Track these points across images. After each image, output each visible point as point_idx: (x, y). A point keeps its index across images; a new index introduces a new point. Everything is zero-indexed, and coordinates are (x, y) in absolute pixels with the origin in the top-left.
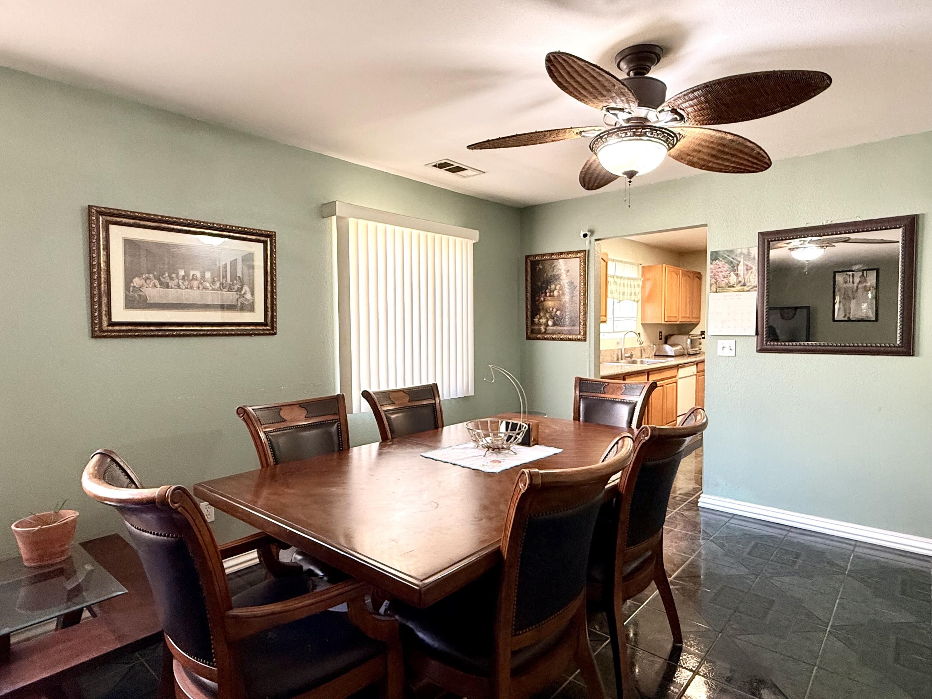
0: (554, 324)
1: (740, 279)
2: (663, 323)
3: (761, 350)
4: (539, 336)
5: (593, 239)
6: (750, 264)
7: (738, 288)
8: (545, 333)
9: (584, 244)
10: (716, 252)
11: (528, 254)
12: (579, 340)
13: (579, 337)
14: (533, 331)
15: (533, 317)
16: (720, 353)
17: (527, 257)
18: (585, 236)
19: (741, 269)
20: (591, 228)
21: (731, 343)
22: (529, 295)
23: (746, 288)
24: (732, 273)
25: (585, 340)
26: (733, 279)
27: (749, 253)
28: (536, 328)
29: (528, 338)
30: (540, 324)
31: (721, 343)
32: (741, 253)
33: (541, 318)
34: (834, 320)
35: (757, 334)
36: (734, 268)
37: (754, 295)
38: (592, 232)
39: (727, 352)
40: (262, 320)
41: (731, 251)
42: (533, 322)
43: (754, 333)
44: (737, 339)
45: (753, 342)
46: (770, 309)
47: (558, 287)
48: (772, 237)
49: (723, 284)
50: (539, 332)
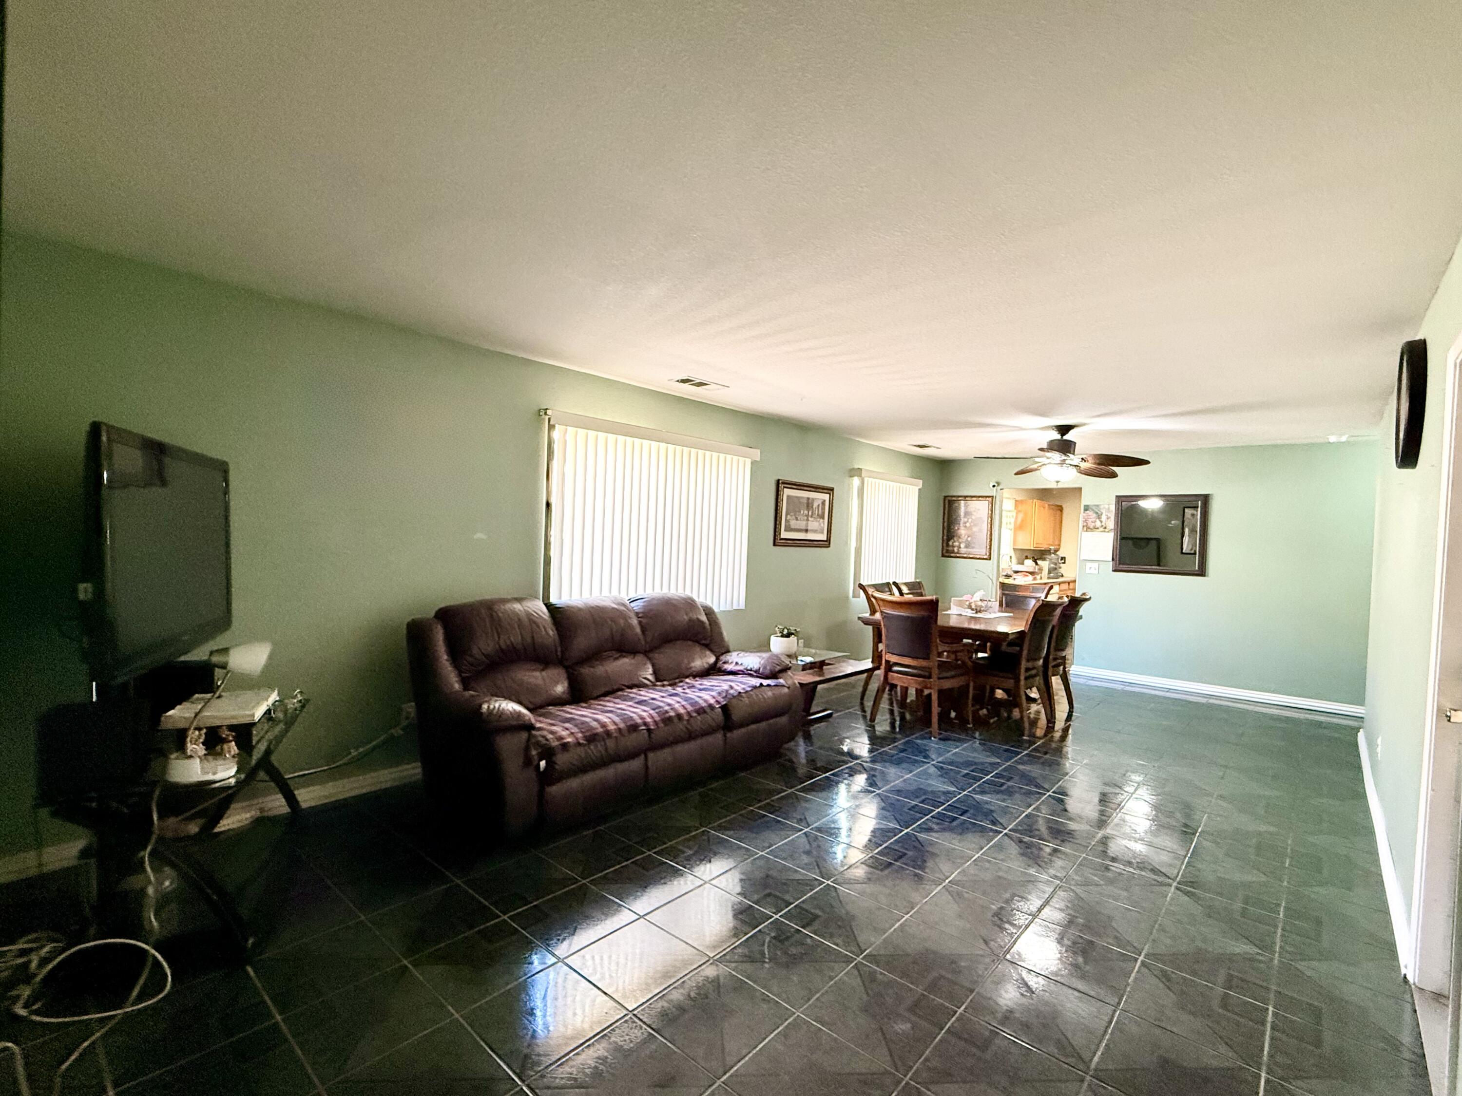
0: (966, 547)
1: (1103, 524)
2: (1032, 548)
3: (1114, 571)
4: (952, 555)
5: (999, 488)
6: (1109, 515)
7: (1102, 529)
8: (958, 553)
9: (993, 492)
10: (1088, 506)
11: (947, 495)
12: (986, 559)
13: (985, 557)
14: (947, 551)
15: (949, 540)
16: (1088, 571)
17: (945, 497)
18: (994, 486)
19: (1104, 518)
20: (999, 481)
21: (1096, 565)
22: (946, 524)
23: (1106, 530)
24: (1098, 520)
25: (990, 559)
26: (1098, 524)
27: (1109, 508)
28: (950, 549)
29: (943, 556)
30: (953, 547)
31: (1089, 565)
32: (1104, 508)
33: (954, 542)
34: (1182, 553)
35: (1113, 559)
36: (1099, 517)
37: (1111, 536)
38: (998, 484)
39: (1093, 571)
40: (825, 539)
41: (1098, 506)
42: (948, 545)
43: (1111, 559)
44: (1101, 563)
45: (1110, 565)
46: (1122, 539)
47: (970, 520)
48: (1124, 499)
49: (1091, 527)
50: (953, 552)
